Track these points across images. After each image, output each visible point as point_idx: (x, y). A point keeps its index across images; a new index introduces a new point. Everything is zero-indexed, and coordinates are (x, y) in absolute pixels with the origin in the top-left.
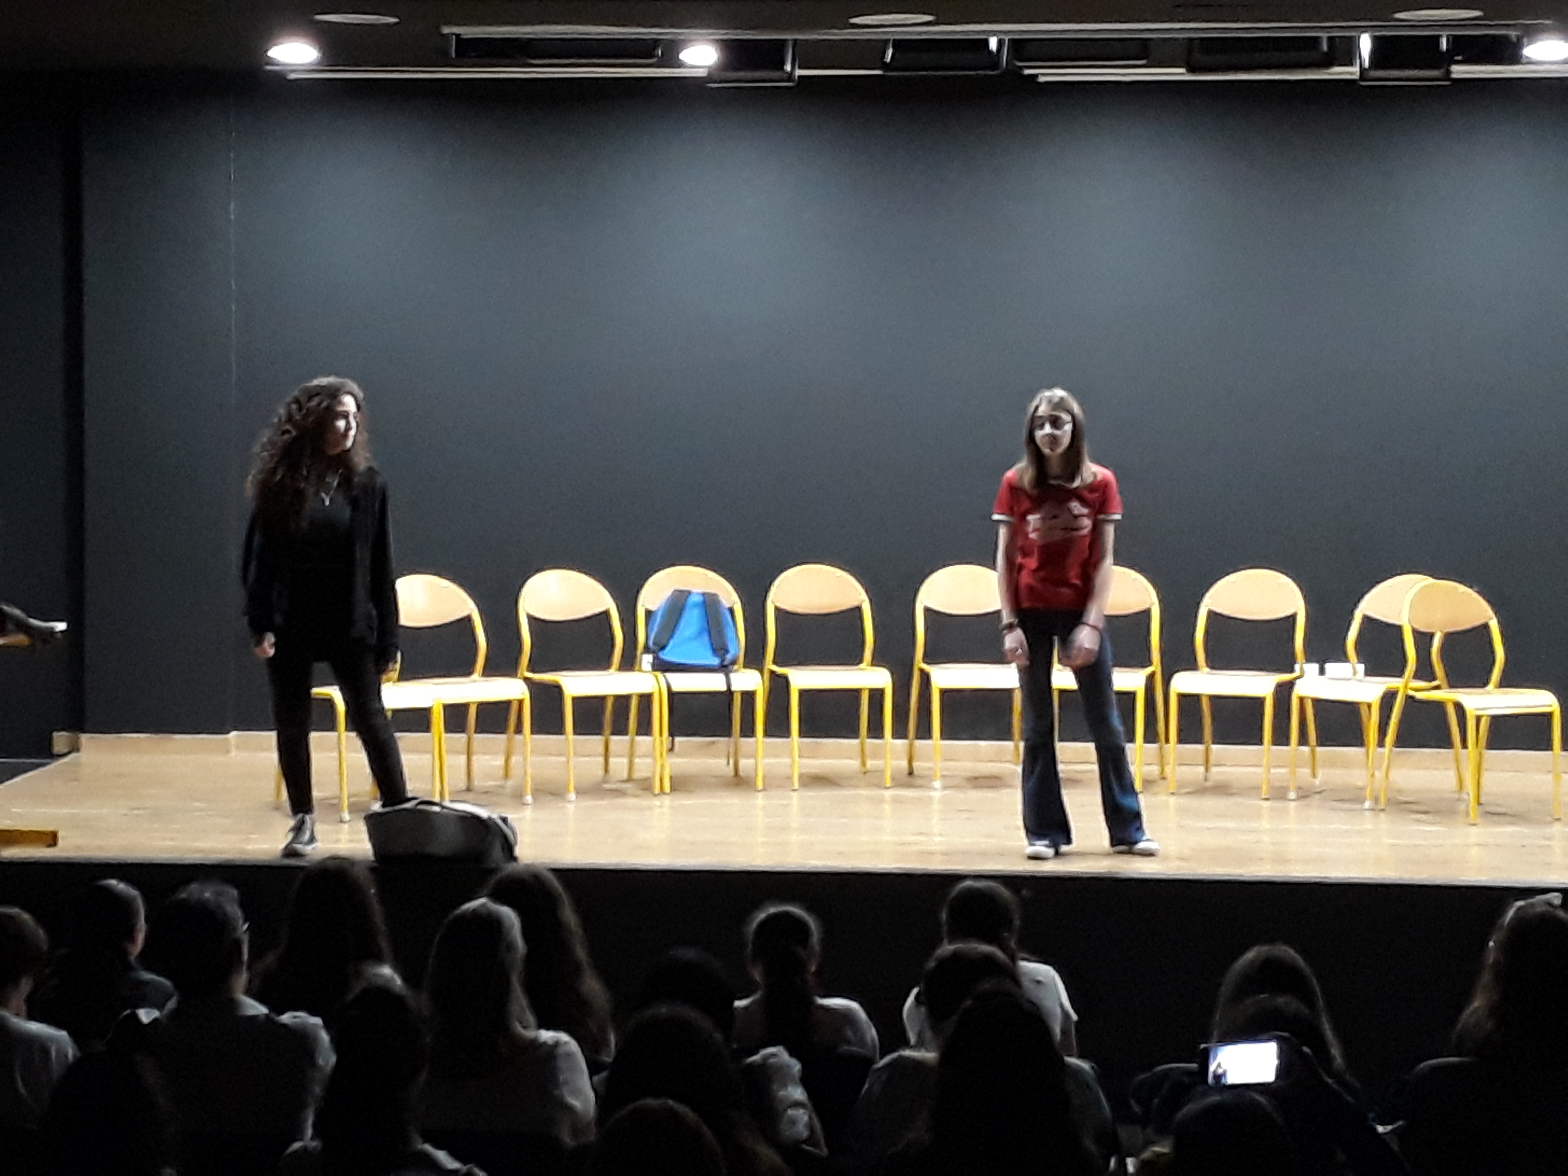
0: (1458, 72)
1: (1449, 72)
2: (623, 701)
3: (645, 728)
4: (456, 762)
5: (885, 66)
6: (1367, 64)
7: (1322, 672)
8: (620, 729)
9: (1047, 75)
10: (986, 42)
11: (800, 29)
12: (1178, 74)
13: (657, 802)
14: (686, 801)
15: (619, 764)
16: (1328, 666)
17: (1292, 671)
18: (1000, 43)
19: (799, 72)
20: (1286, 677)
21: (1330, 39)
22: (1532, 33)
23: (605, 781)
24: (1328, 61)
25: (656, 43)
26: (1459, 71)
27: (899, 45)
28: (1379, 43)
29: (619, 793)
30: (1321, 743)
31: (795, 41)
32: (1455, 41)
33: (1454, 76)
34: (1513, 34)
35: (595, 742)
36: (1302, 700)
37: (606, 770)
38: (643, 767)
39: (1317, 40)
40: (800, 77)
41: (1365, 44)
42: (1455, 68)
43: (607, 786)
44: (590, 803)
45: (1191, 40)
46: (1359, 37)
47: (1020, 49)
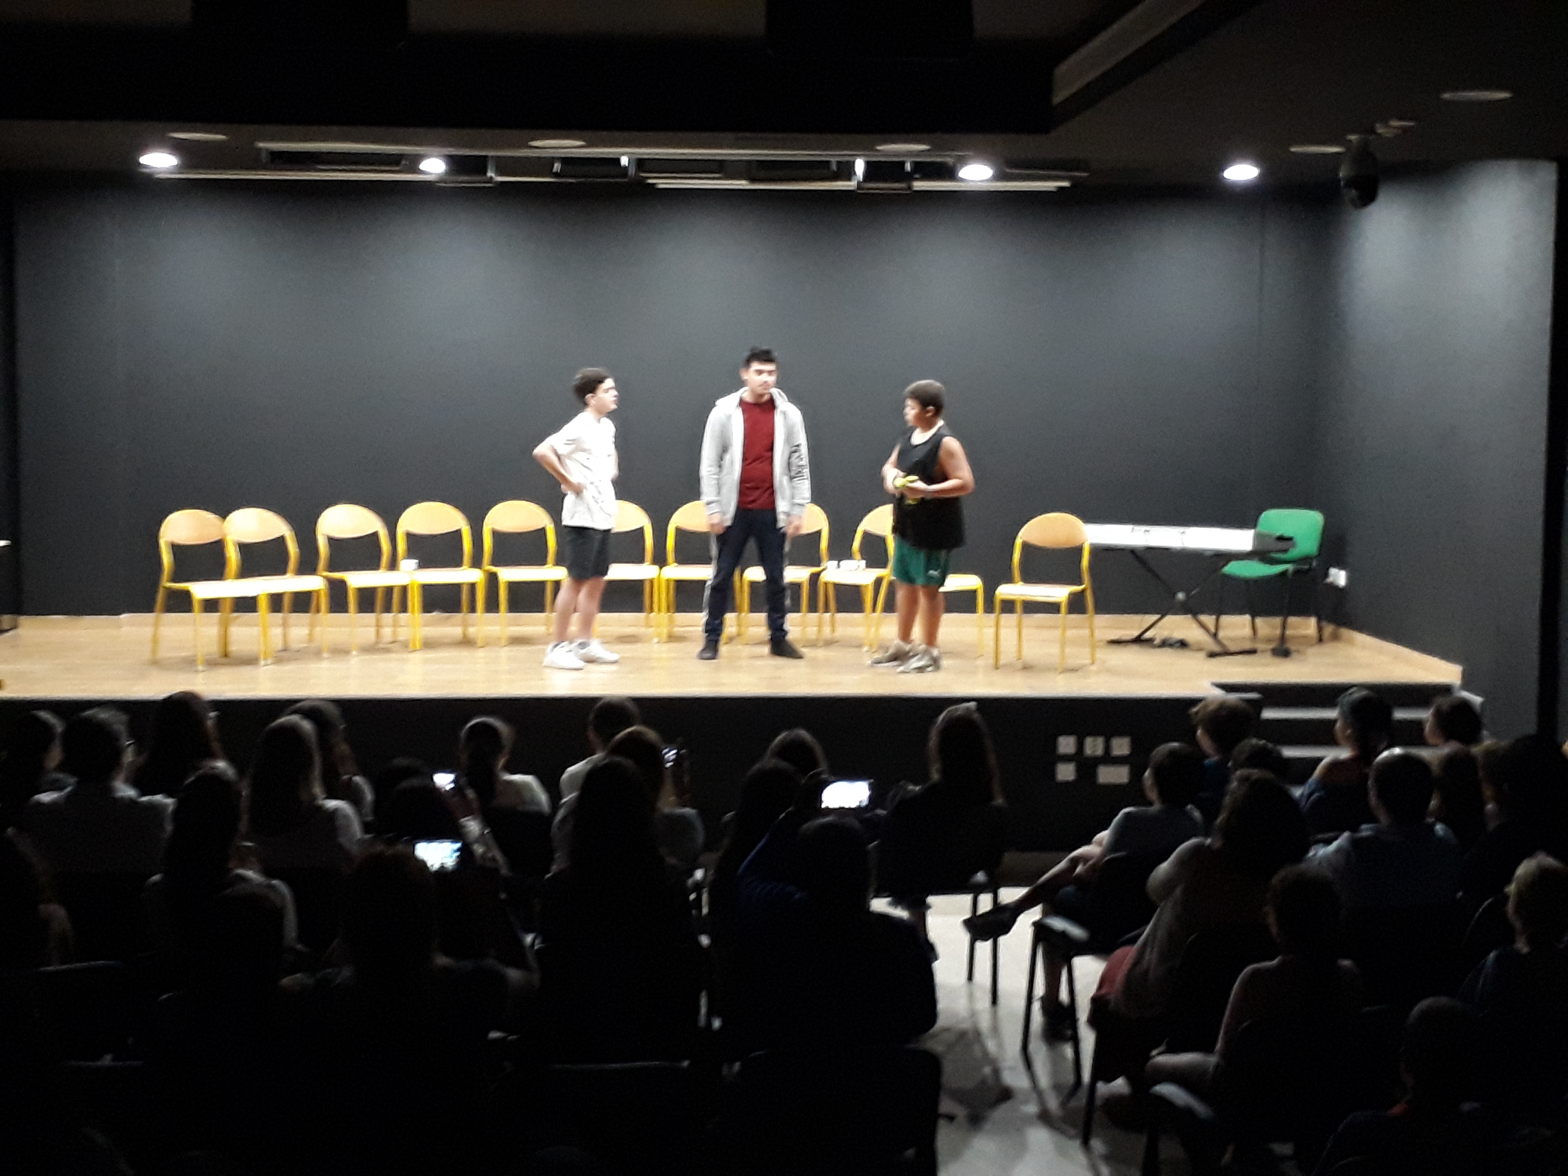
0: (917, 187)
1: (910, 186)
2: (389, 590)
3: (404, 609)
4: (278, 631)
5: (556, 175)
6: (861, 180)
7: (839, 566)
8: (388, 609)
9: (662, 183)
11: (498, 147)
12: (742, 184)
13: (411, 656)
14: (431, 655)
15: (387, 632)
16: (843, 563)
17: (819, 566)
18: (629, 160)
19: (497, 178)
20: (815, 570)
21: (838, 163)
22: (963, 161)
23: (377, 643)
24: (836, 177)
25: (403, 155)
26: (919, 185)
27: (561, 159)
28: (868, 166)
29: (387, 650)
30: (839, 611)
31: (494, 157)
32: (917, 166)
33: (913, 187)
34: (950, 160)
35: (369, 617)
36: (826, 584)
37: (378, 636)
38: (403, 634)
39: (828, 162)
40: (498, 181)
41: (860, 166)
42: (914, 183)
43: (381, 646)
44: (367, 657)
45: (750, 162)
46: (854, 162)
47: (641, 164)
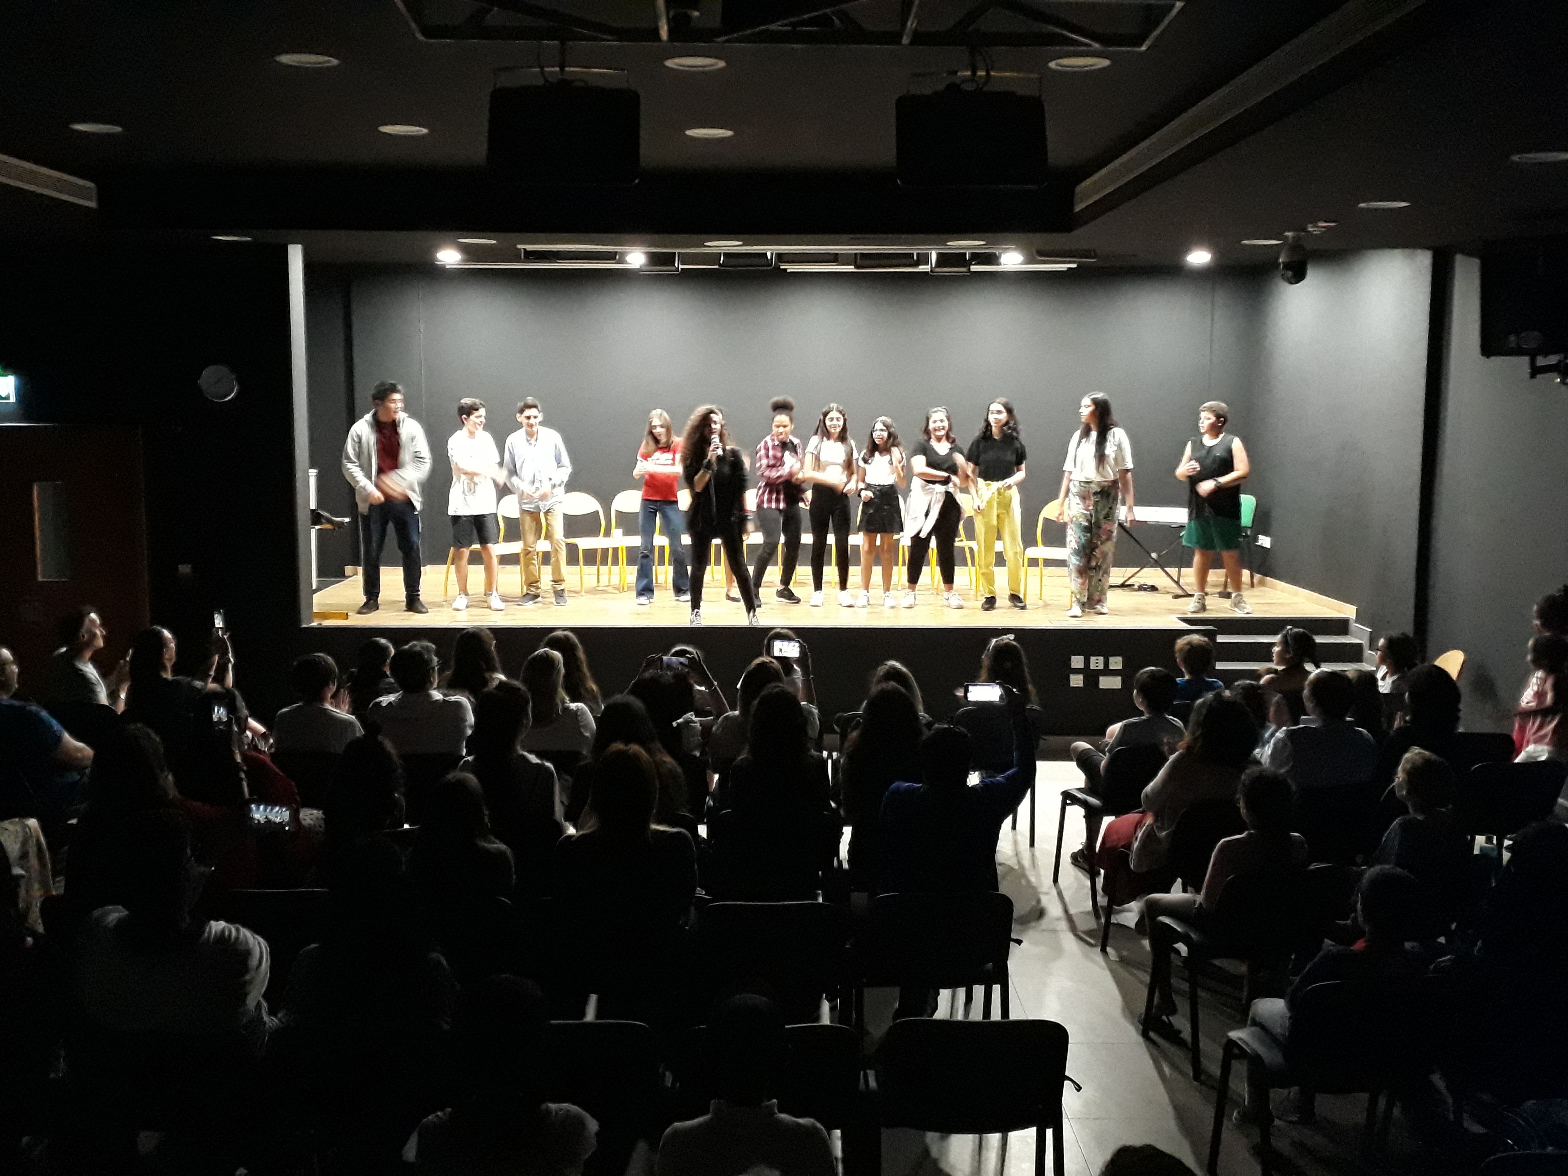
1: (970, 269)
2: (605, 551)
3: (615, 562)
5: (720, 265)
6: (933, 266)
8: (604, 562)
9: (791, 268)
10: (766, 254)
11: (682, 247)
12: (850, 268)
15: (604, 578)
18: (772, 254)
19: (681, 267)
21: (918, 254)
22: (1003, 251)
24: (917, 264)
25: (616, 253)
26: (974, 268)
27: (725, 254)
28: (939, 255)
31: (679, 253)
32: (973, 256)
33: (972, 270)
34: (994, 251)
35: (593, 568)
37: (598, 582)
38: (615, 580)
39: (912, 255)
40: (682, 269)
41: (934, 256)
42: (972, 267)
44: (594, 597)
45: (856, 254)
46: (931, 253)
47: (780, 257)
